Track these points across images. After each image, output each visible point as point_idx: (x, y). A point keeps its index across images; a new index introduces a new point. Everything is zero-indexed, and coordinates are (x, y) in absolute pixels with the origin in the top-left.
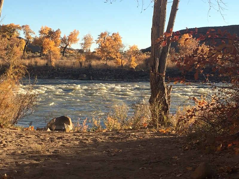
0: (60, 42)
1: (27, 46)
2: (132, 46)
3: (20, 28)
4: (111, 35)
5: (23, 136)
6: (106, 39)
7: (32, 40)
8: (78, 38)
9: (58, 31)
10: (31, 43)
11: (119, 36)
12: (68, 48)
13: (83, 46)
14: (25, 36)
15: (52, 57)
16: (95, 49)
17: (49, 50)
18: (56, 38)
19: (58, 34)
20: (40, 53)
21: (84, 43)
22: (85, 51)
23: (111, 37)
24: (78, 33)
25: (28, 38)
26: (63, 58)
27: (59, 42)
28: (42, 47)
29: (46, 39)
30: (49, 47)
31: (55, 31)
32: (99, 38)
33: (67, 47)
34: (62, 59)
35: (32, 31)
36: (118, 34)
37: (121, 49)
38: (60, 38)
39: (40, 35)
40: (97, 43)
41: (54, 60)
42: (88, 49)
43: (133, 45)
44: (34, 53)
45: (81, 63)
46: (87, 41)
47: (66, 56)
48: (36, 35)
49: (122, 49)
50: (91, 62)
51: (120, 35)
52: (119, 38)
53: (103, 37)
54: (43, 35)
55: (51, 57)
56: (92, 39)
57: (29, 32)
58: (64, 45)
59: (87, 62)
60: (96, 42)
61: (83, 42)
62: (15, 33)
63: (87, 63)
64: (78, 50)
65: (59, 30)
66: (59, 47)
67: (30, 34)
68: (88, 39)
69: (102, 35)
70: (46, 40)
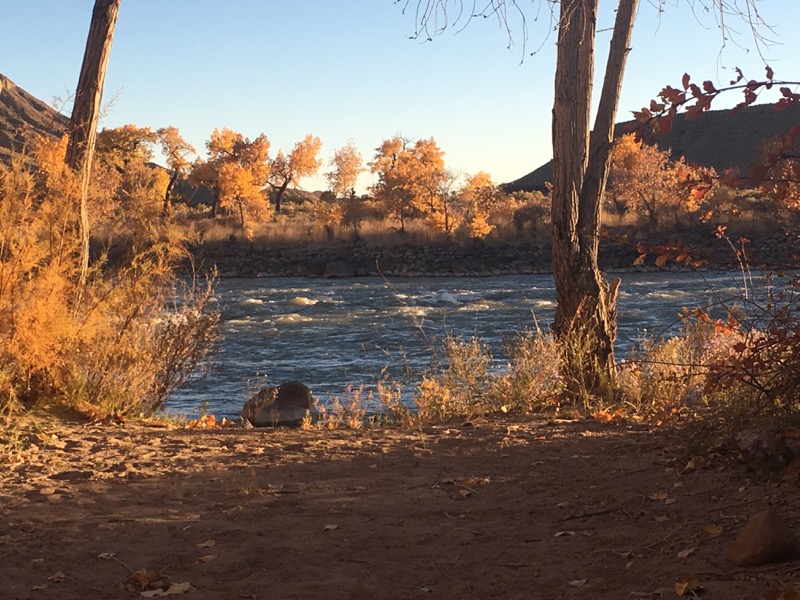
0: (268, 172)
1: (172, 187)
2: (473, 177)
3: (151, 137)
4: (412, 145)
5: (186, 447)
6: (400, 157)
7: (186, 171)
8: (317, 158)
9: (260, 143)
10: (185, 178)
11: (436, 149)
12: (289, 190)
13: (333, 180)
14: (168, 160)
15: (246, 216)
16: (369, 188)
17: (237, 198)
18: (255, 161)
19: (260, 148)
20: (211, 207)
21: (337, 173)
22: (339, 196)
23: (414, 152)
24: (318, 144)
25: (176, 165)
26: (277, 218)
27: (264, 172)
28: (217, 189)
29: (227, 165)
30: (237, 187)
31: (252, 141)
32: (378, 156)
33: (289, 186)
34: (275, 221)
35: (185, 145)
36: (432, 144)
37: (443, 184)
38: (267, 162)
39: (209, 154)
40: (373, 172)
41: (251, 224)
42: (349, 188)
43: (476, 173)
44: (194, 206)
45: (329, 230)
46: (345, 165)
47: (286, 212)
48: (197, 153)
49: (447, 186)
50: (360, 227)
51: (437, 146)
52: (437, 153)
53: (390, 152)
54: (219, 154)
55: (242, 217)
56: (357, 161)
57: (177, 148)
58: (279, 180)
59: (348, 225)
60: (369, 168)
61: (334, 169)
62: (140, 152)
63: (347, 230)
64: (320, 195)
65: (263, 137)
66: (265, 187)
67: (181, 153)
68: (347, 159)
69: (386, 147)
70: (226, 167)
